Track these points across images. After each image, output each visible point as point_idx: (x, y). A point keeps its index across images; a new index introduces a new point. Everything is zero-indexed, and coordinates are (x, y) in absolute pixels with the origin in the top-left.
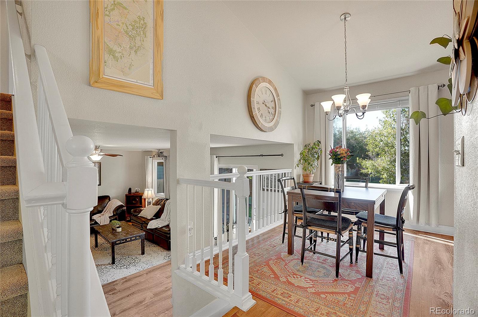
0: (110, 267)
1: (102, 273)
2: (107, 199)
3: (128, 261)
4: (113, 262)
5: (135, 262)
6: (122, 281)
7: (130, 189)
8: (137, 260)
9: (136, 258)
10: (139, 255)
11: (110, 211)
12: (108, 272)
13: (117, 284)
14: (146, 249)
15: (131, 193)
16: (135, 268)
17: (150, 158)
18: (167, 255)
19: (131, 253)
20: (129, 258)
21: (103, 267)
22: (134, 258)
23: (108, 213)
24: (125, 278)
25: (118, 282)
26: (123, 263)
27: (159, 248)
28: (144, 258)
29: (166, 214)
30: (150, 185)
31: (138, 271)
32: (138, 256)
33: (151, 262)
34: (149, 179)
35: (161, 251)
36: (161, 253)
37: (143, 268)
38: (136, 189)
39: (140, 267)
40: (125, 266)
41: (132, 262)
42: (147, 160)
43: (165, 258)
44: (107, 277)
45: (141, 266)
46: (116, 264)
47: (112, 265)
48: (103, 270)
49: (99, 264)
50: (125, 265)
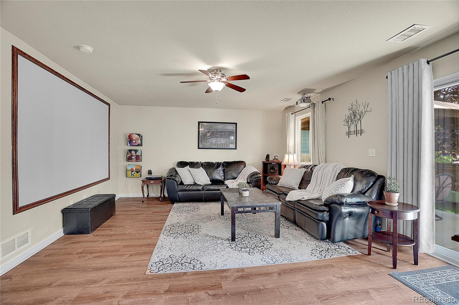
0: (227, 244)
1: (214, 249)
2: (242, 165)
3: (254, 242)
4: (233, 239)
5: (263, 246)
6: (236, 274)
7: (268, 156)
8: (268, 243)
9: (267, 240)
10: (272, 236)
11: (244, 177)
12: (222, 251)
13: (226, 277)
14: (282, 230)
15: (269, 161)
16: (261, 256)
17: (292, 114)
18: (318, 249)
19: (261, 231)
20: (256, 237)
21: (219, 242)
22: (263, 239)
23: (242, 180)
24: (243, 270)
25: (229, 274)
26: (246, 244)
27: (303, 233)
28: (277, 244)
29: (315, 184)
30: (292, 150)
31: (265, 264)
32: (270, 239)
33: (288, 253)
34: (290, 142)
35: (306, 239)
36: (306, 241)
37: (274, 260)
38: (275, 154)
39: (270, 258)
40: (248, 249)
41: (259, 246)
42: (288, 117)
43: (314, 252)
44: (218, 259)
45: (270, 256)
46: (237, 243)
47: (231, 242)
48: (218, 246)
49: (217, 236)
50: (247, 247)
